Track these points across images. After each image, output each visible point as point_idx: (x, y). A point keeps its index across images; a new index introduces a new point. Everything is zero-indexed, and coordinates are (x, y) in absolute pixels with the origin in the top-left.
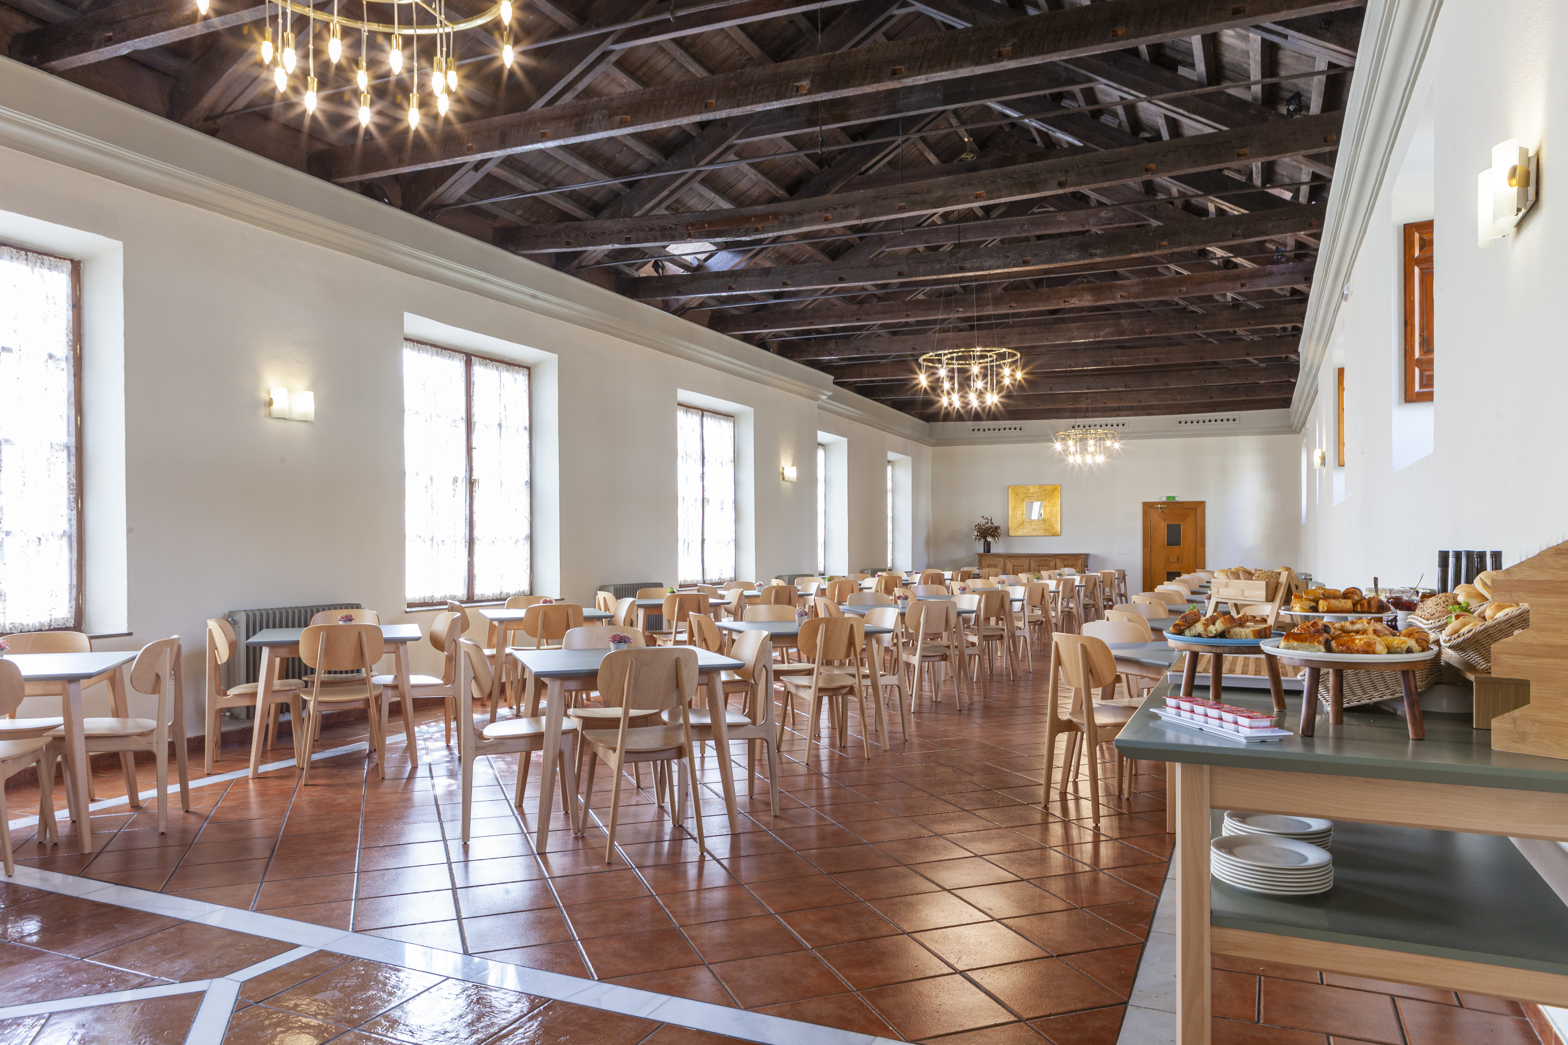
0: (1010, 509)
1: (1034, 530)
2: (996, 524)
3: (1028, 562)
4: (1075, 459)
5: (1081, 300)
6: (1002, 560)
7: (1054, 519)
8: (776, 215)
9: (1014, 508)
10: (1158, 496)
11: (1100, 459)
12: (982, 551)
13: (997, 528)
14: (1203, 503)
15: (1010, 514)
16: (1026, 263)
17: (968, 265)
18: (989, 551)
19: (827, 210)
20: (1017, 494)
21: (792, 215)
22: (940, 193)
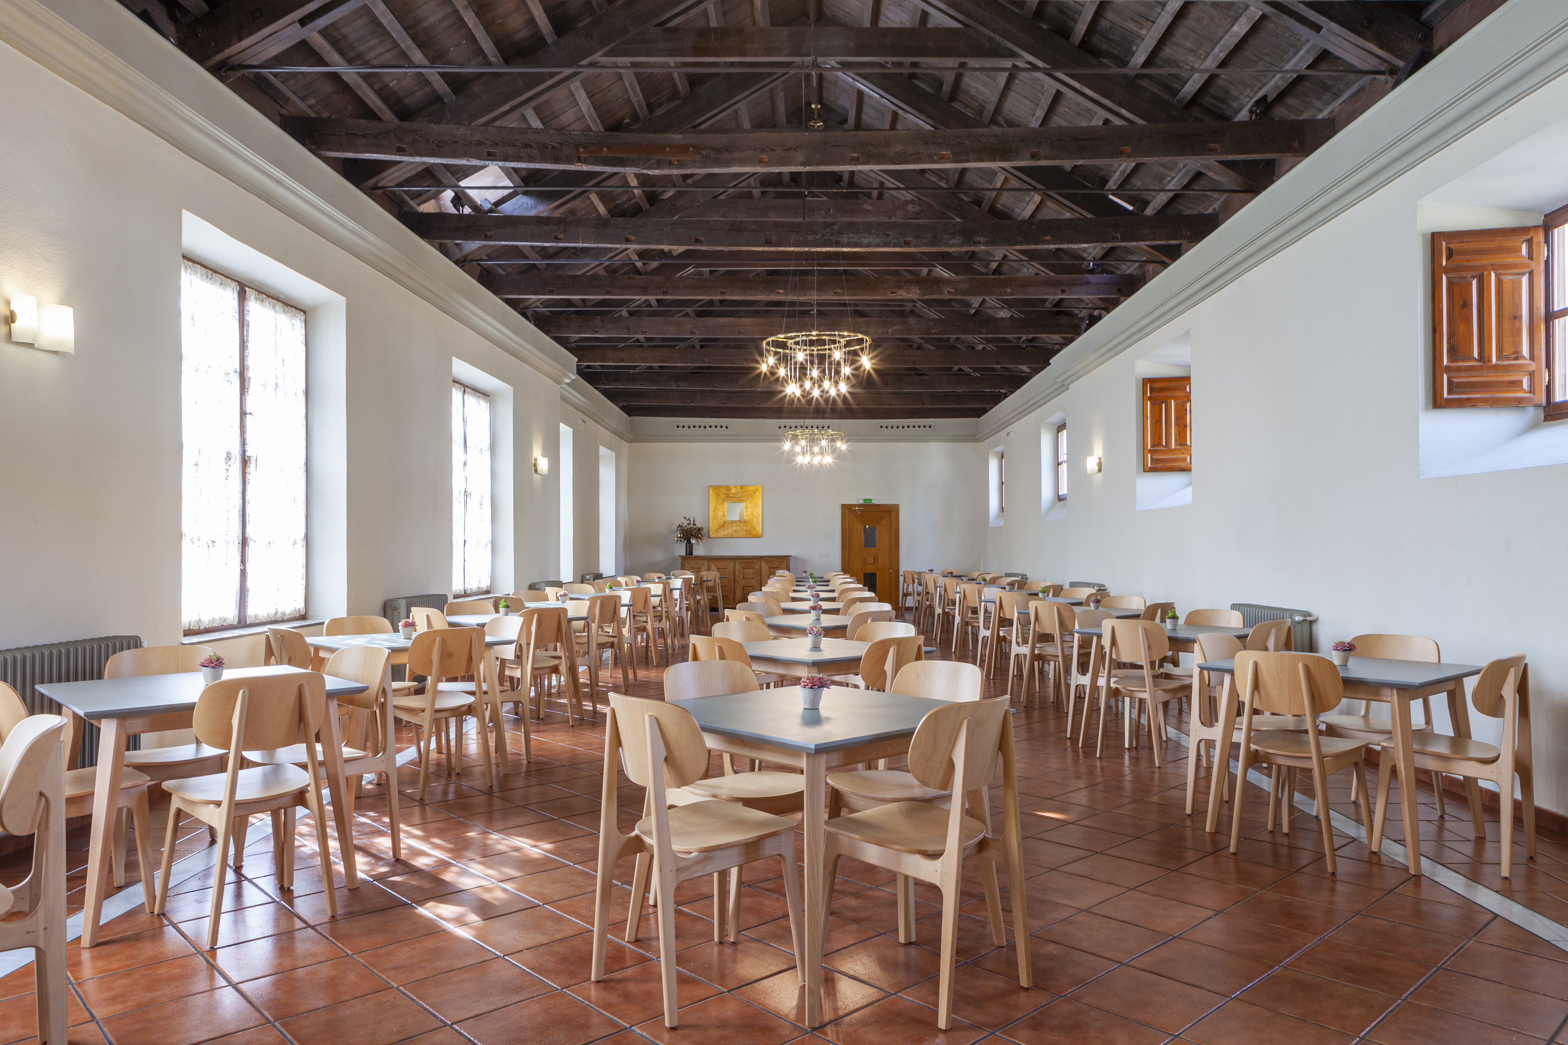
0: (711, 509)
1: (736, 531)
2: (699, 525)
3: (732, 564)
4: (802, 460)
5: (908, 292)
6: (706, 563)
7: (755, 520)
8: (697, 148)
9: (715, 509)
10: (855, 498)
11: (828, 460)
12: (684, 554)
13: (700, 530)
14: (898, 505)
15: (711, 515)
16: (907, 244)
17: (845, 240)
18: (691, 553)
19: (763, 150)
20: (718, 495)
21: (718, 150)
22: (899, 148)
